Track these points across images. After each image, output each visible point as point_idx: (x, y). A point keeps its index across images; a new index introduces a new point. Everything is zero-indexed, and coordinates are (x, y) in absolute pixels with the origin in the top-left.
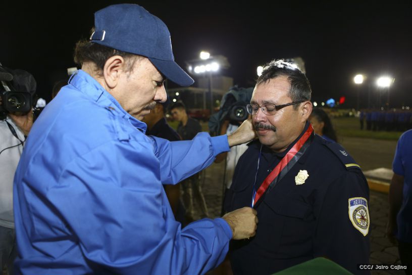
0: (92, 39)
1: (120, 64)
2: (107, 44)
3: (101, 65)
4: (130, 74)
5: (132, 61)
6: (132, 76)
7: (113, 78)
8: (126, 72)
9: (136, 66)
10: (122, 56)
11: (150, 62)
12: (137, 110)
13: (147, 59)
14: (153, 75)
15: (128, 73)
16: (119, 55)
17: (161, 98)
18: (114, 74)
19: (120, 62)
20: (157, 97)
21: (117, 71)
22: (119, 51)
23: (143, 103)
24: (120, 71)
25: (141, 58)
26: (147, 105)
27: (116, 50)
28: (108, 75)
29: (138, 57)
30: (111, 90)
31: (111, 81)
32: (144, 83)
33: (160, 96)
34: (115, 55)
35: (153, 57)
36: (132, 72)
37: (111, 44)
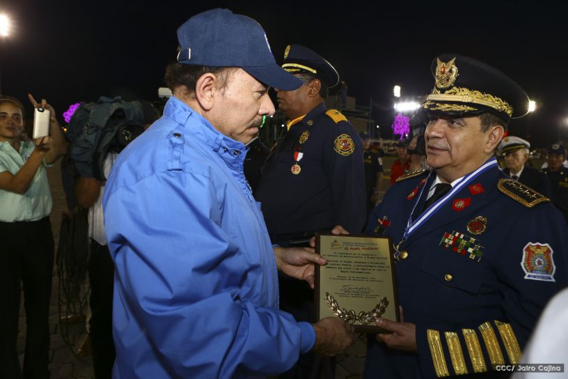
0: (180, 60)
1: (211, 82)
2: (195, 63)
3: (192, 87)
4: (225, 91)
5: (224, 76)
6: (228, 93)
7: (208, 99)
8: (220, 89)
9: (230, 79)
10: (213, 72)
11: (244, 72)
12: (240, 130)
13: (241, 70)
14: (252, 86)
15: (222, 90)
16: (210, 72)
17: (267, 112)
18: (209, 94)
19: (212, 79)
20: (261, 111)
21: (210, 90)
22: (209, 67)
23: (245, 121)
24: (213, 89)
25: (234, 70)
26: (251, 123)
27: (205, 67)
28: (202, 96)
29: (230, 69)
30: (207, 113)
31: (206, 102)
32: (242, 98)
33: (266, 109)
34: (205, 73)
35: (248, 65)
36: (226, 88)
37: (199, 62)
